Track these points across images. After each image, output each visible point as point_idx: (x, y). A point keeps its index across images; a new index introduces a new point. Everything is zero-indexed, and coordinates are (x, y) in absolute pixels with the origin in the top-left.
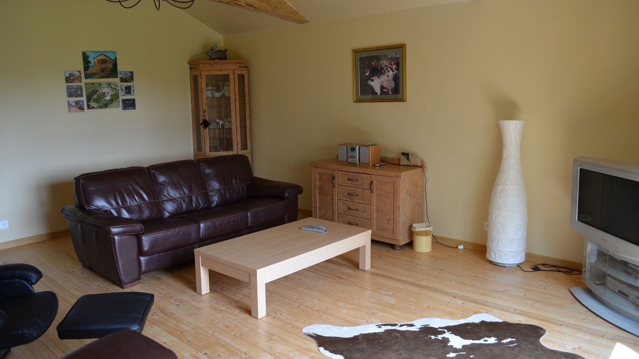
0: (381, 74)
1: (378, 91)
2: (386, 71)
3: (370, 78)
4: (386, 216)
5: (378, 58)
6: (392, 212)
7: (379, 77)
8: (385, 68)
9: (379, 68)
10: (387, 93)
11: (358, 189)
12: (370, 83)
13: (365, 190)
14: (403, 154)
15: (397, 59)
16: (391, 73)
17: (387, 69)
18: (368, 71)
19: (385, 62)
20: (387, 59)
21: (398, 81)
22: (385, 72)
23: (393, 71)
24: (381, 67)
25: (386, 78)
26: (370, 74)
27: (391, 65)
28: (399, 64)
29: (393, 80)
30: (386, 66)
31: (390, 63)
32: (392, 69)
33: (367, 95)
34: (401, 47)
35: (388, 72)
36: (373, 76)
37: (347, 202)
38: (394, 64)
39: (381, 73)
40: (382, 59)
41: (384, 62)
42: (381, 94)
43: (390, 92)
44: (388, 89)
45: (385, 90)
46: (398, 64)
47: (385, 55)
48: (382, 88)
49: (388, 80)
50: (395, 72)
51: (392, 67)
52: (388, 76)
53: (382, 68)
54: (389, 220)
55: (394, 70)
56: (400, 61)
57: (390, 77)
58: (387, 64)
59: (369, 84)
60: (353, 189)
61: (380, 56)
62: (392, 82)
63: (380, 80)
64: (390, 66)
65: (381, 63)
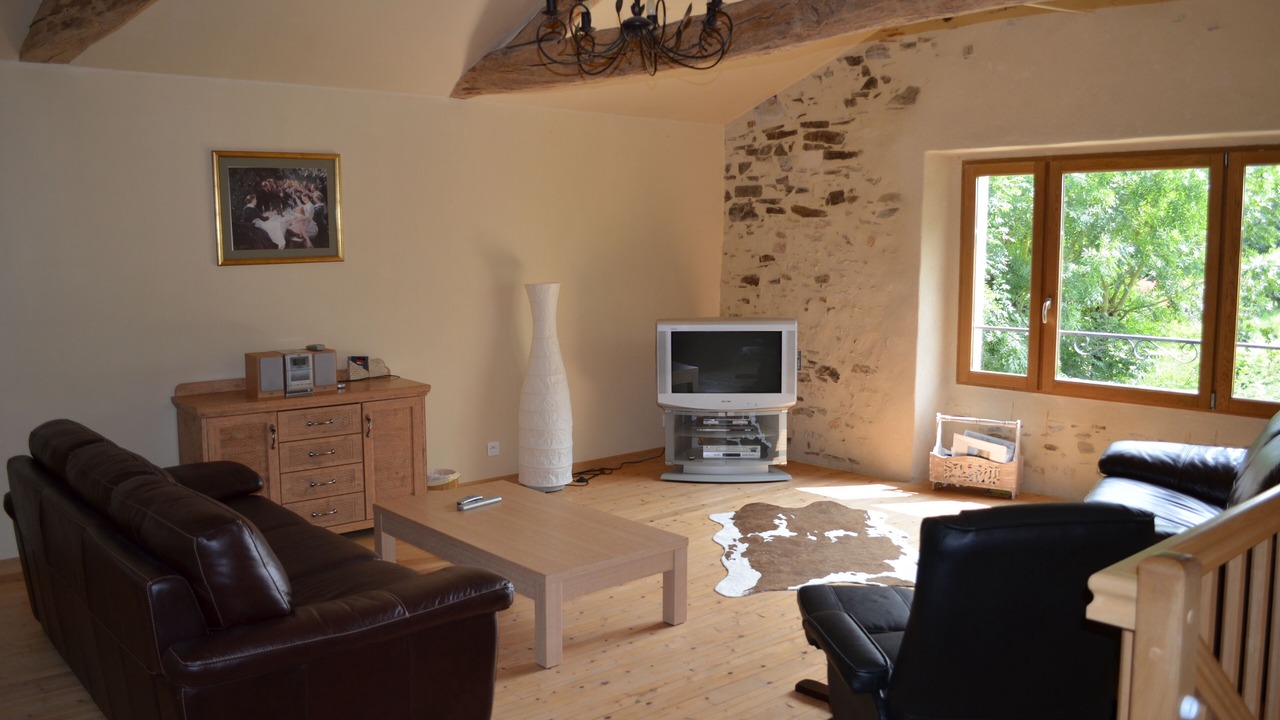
0: (284, 208)
1: (281, 242)
2: (298, 201)
3: (257, 213)
4: (397, 473)
5: (277, 174)
6: (408, 462)
7: (280, 213)
8: (294, 196)
9: (282, 195)
10: (301, 245)
11: (333, 439)
12: (258, 223)
13: (350, 437)
14: (355, 359)
15: (322, 180)
16: (309, 207)
17: (300, 198)
18: (252, 198)
19: (295, 184)
20: (300, 179)
21: (324, 220)
22: (296, 203)
23: (314, 203)
24: (285, 193)
25: (299, 215)
26: (258, 206)
27: (310, 190)
28: (325, 188)
29: (315, 219)
30: (296, 191)
31: (306, 186)
32: (310, 198)
33: (254, 248)
34: (329, 161)
35: (303, 203)
36: (267, 209)
37: (308, 473)
38: (317, 188)
39: (286, 205)
40: (289, 178)
41: (292, 185)
42: (287, 245)
43: (309, 243)
44: (303, 237)
45: (295, 239)
46: (324, 190)
47: (295, 170)
48: (289, 234)
49: (304, 220)
50: (319, 204)
51: (311, 194)
52: (303, 212)
53: (288, 196)
54: (403, 478)
55: (316, 200)
56: (328, 184)
57: (307, 215)
58: (300, 189)
59: (257, 226)
60: (321, 440)
61: (283, 171)
62: (313, 224)
63: (283, 219)
64: (307, 192)
65: (285, 186)
